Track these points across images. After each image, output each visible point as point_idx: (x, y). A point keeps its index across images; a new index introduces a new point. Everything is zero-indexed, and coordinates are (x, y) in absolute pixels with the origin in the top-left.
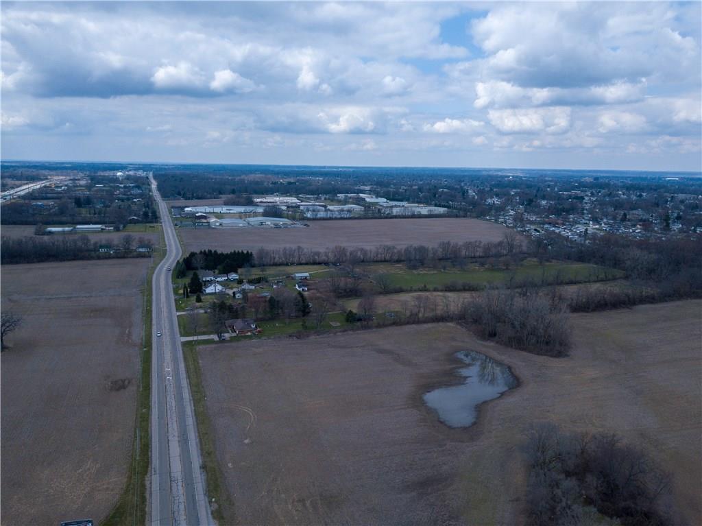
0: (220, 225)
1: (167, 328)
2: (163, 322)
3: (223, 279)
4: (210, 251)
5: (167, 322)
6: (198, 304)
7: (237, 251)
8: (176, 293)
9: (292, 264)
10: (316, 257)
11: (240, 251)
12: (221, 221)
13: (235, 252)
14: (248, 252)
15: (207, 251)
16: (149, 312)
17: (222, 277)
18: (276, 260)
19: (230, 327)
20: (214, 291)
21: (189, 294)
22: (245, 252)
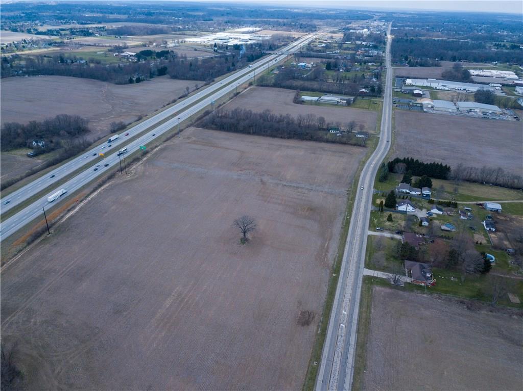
0: (432, 107)
1: (357, 250)
2: (355, 241)
3: (417, 193)
4: (412, 160)
5: (358, 242)
6: (388, 223)
7: (436, 163)
8: (374, 202)
9: (488, 183)
10: (516, 181)
11: (439, 164)
12: (433, 103)
13: (434, 163)
14: (446, 165)
15: (410, 159)
16: (348, 223)
17: (416, 191)
18: (471, 177)
19: (408, 269)
20: (405, 210)
21: (384, 208)
22: (444, 165)
